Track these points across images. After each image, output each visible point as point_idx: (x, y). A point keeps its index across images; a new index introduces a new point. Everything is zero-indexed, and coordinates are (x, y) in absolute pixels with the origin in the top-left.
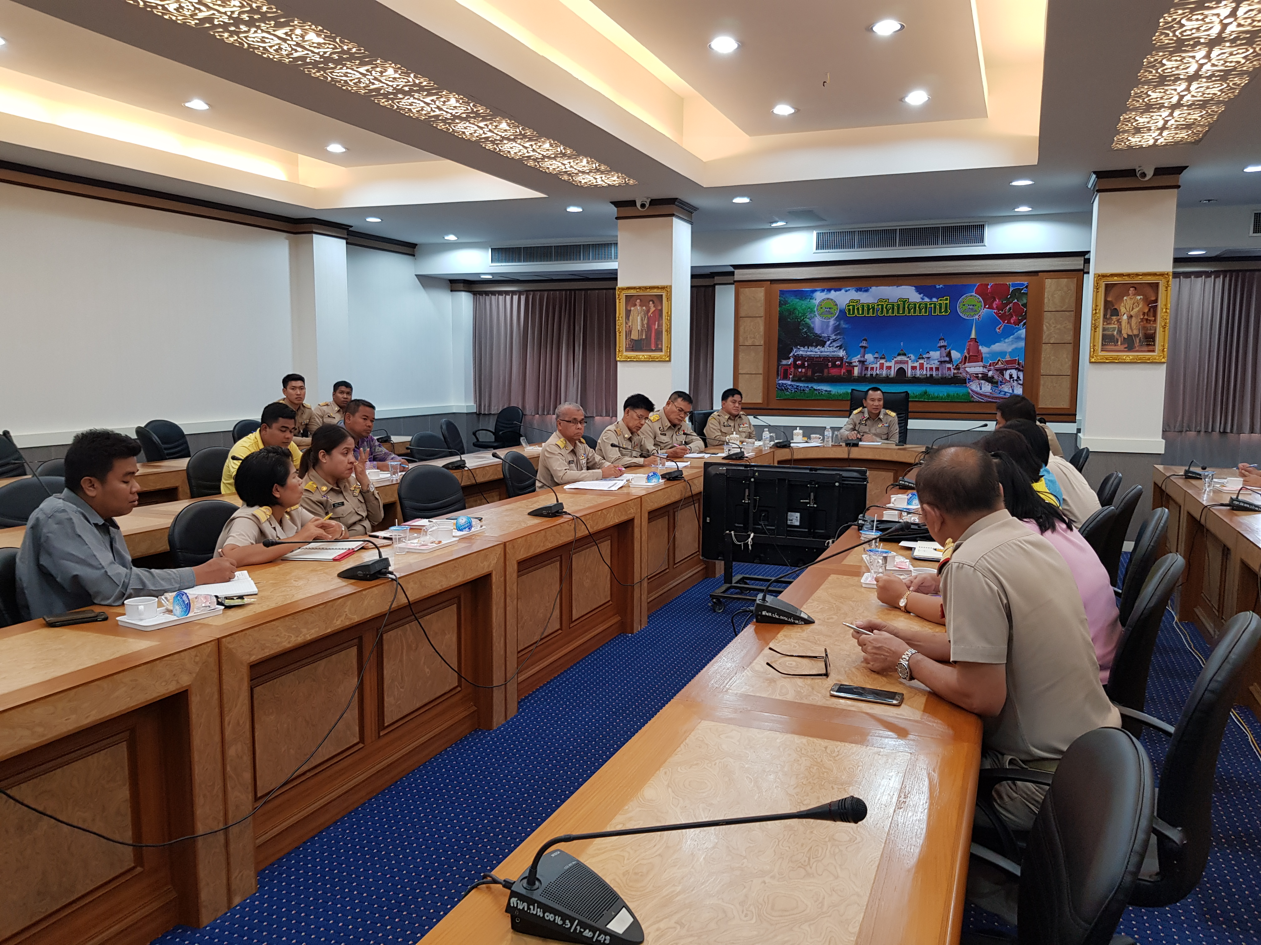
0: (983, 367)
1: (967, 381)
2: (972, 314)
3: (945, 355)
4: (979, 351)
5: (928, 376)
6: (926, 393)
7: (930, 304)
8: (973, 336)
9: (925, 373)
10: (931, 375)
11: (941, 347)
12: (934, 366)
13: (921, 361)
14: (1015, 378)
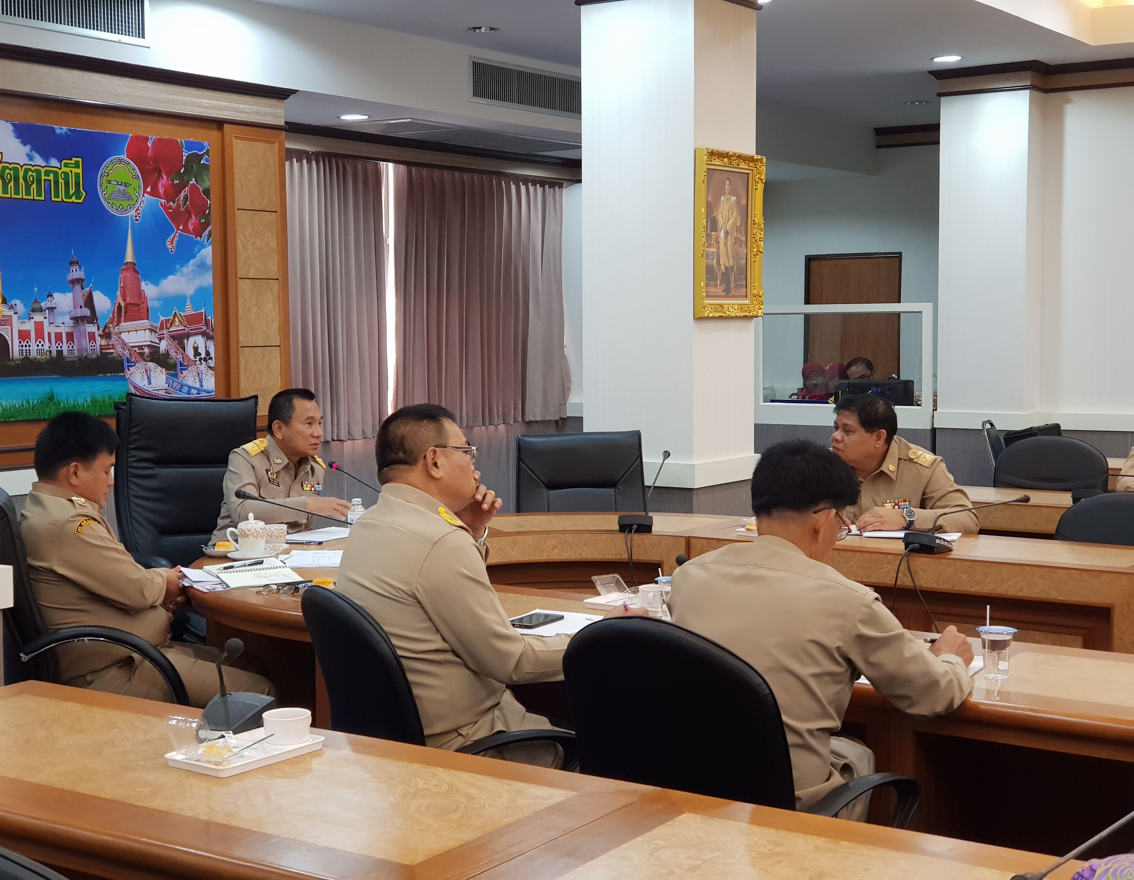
0: (151, 330)
1: (126, 364)
2: (125, 204)
3: (82, 303)
4: (140, 294)
5: (54, 354)
6: (51, 398)
7: (47, 173)
8: (129, 257)
9: (46, 347)
10: (60, 352)
11: (75, 282)
12: (63, 330)
13: (38, 318)
14: (203, 356)
